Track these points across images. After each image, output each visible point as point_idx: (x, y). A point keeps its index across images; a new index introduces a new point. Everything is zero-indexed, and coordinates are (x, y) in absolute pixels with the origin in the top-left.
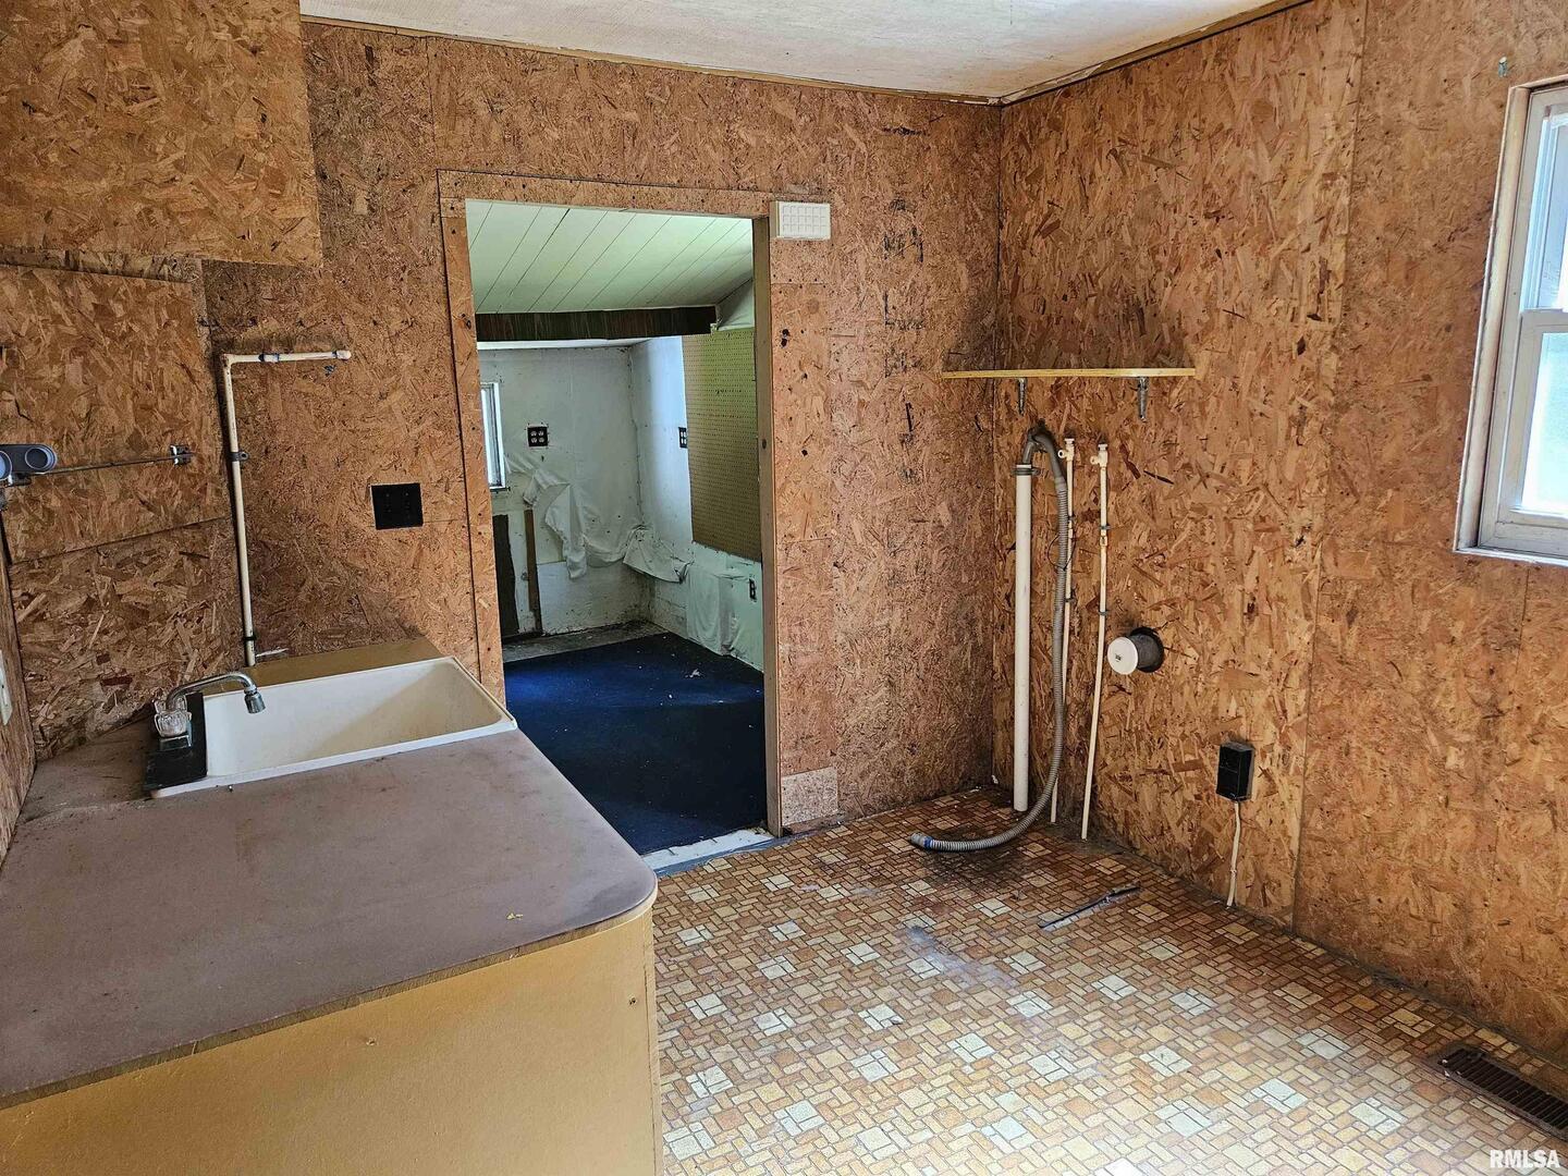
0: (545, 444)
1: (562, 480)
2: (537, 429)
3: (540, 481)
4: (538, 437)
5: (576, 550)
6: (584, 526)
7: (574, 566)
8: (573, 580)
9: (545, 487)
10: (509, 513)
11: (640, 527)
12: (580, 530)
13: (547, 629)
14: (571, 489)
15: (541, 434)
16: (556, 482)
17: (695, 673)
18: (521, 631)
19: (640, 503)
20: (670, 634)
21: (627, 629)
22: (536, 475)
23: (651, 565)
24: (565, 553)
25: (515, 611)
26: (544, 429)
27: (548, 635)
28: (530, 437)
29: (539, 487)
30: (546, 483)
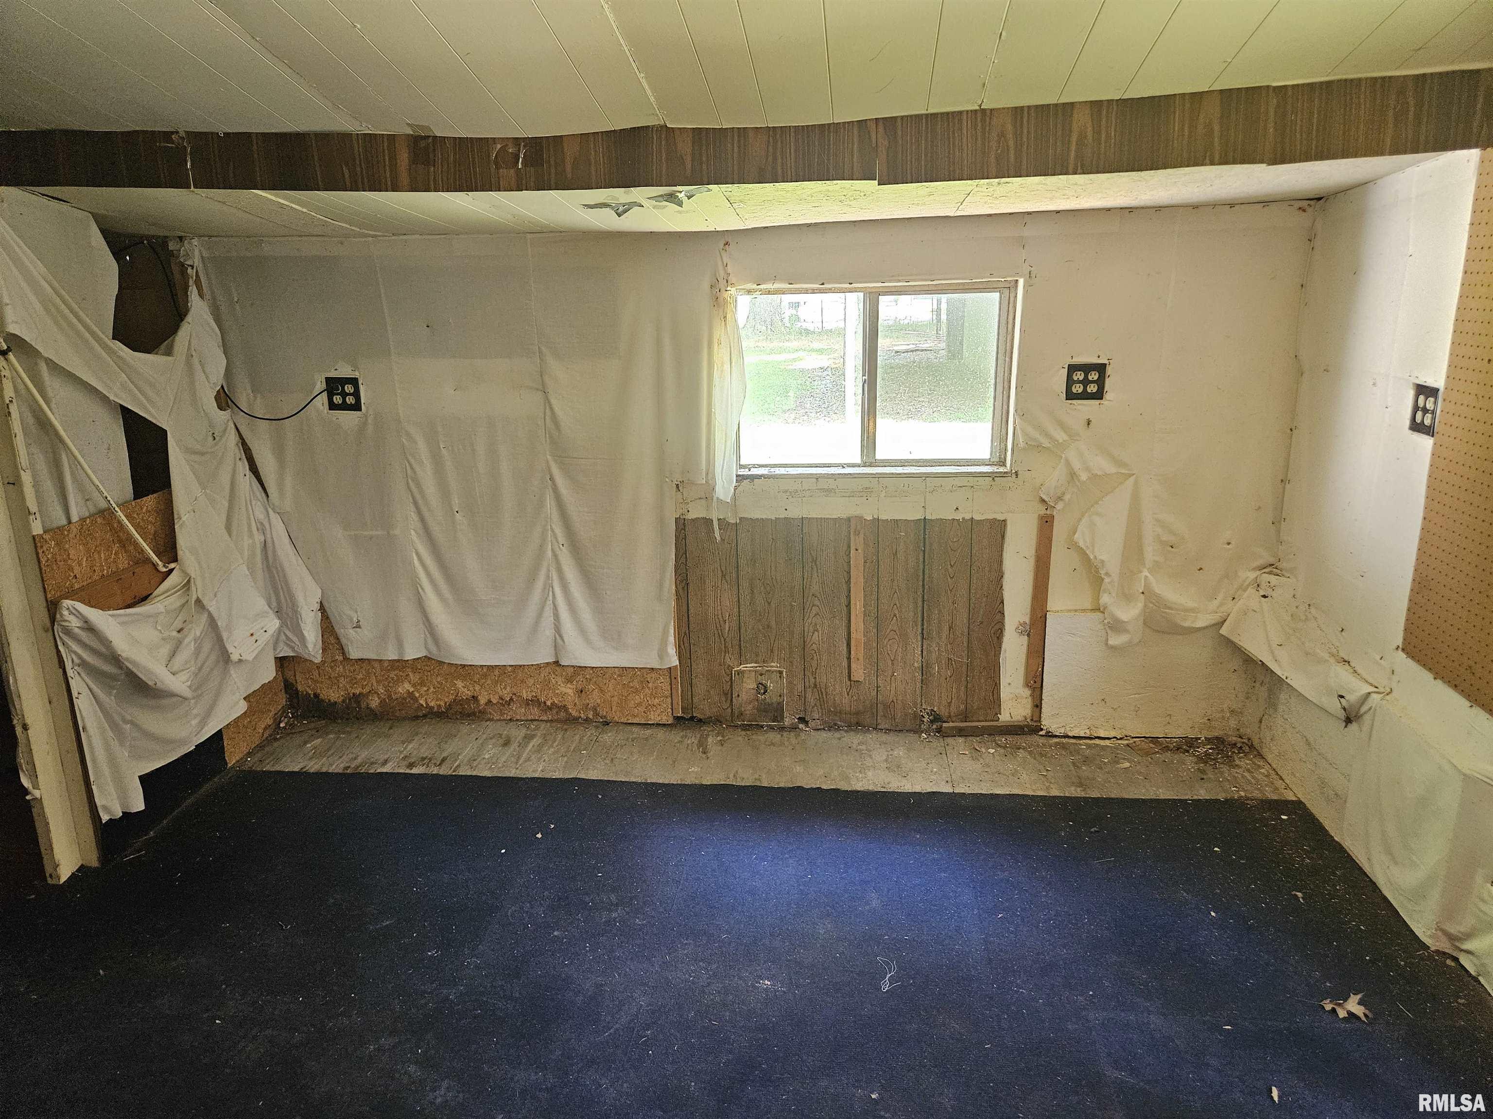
0: (1099, 395)
1: (1120, 463)
2: (1086, 368)
3: (1077, 465)
4: (1086, 382)
5: (1127, 597)
6: (1150, 553)
7: (1116, 626)
8: (1113, 648)
9: (1084, 476)
10: (1009, 517)
11: (1272, 568)
12: (1141, 560)
13: (1049, 723)
14: (1136, 483)
15: (1094, 376)
16: (1111, 469)
17: (1353, 1005)
18: (1005, 717)
19: (1278, 521)
20: (1298, 808)
21: (1204, 759)
22: (1071, 454)
23: (1281, 653)
24: (1105, 599)
25: (997, 686)
26: (1101, 368)
27: (1050, 735)
28: (1070, 382)
29: (1072, 475)
30: (1088, 469)
